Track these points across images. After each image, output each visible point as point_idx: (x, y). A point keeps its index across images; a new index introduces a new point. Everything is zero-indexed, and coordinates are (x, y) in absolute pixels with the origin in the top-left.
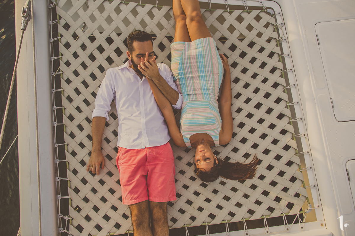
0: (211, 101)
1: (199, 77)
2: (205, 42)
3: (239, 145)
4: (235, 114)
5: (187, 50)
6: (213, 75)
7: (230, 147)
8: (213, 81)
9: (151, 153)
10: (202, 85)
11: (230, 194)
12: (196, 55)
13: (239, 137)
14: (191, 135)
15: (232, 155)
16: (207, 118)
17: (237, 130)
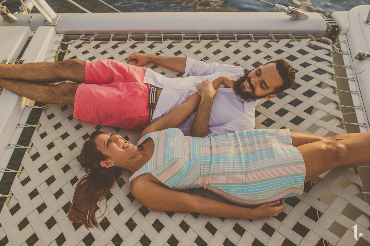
0: (201, 165)
1: (239, 153)
2: (295, 157)
3: (125, 217)
4: (178, 219)
5: (279, 140)
6: (242, 173)
7: (125, 203)
8: (233, 172)
9: (137, 86)
10: (225, 156)
11: (55, 187)
12: (272, 148)
13: (138, 218)
14: (153, 140)
15: (113, 203)
16: (173, 150)
17: (152, 217)
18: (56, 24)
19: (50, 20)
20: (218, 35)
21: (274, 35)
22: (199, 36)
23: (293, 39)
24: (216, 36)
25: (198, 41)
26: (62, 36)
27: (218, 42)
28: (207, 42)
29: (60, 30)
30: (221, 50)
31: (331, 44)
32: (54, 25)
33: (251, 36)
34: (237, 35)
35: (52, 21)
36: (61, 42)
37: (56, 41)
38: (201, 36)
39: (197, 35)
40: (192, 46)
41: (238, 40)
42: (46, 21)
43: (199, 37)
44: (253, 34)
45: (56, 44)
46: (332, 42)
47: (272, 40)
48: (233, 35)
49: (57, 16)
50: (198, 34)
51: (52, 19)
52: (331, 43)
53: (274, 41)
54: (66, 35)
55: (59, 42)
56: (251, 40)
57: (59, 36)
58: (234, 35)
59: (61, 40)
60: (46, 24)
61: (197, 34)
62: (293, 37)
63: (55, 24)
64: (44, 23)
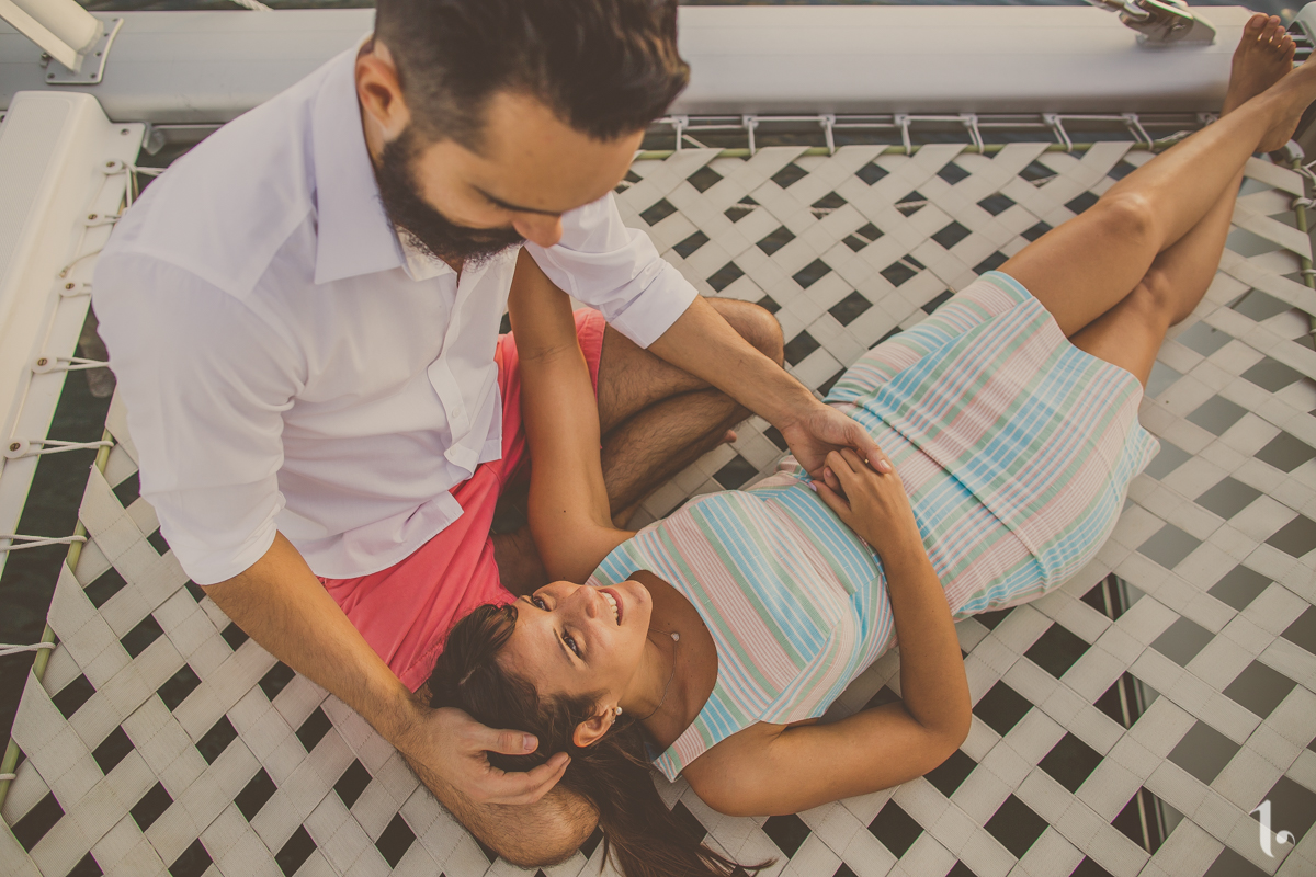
2: (1108, 382)
18: (99, 78)
19: (66, 56)
20: (828, 122)
21: (1063, 122)
22: (751, 123)
23: (1144, 139)
24: (823, 124)
25: (742, 151)
26: (136, 136)
27: (828, 155)
28: (779, 156)
29: (124, 103)
30: (842, 193)
31: (1298, 162)
32: (93, 81)
33: (968, 124)
34: (913, 122)
35: (77, 60)
36: (136, 169)
37: (111, 165)
38: (756, 125)
39: (740, 122)
40: (719, 178)
41: (916, 147)
42: (48, 58)
43: (745, 132)
44: (977, 114)
45: (110, 178)
46: (1302, 155)
47: (1055, 146)
48: (892, 121)
49: (102, 30)
50: (745, 119)
51: (79, 52)
52: (1296, 159)
53: (1065, 151)
54: (154, 125)
55: (124, 167)
56: (971, 147)
57: (124, 131)
58: (898, 119)
59: (131, 156)
60: (52, 76)
61: (740, 115)
62: (1139, 126)
63: (94, 76)
64: (44, 67)
